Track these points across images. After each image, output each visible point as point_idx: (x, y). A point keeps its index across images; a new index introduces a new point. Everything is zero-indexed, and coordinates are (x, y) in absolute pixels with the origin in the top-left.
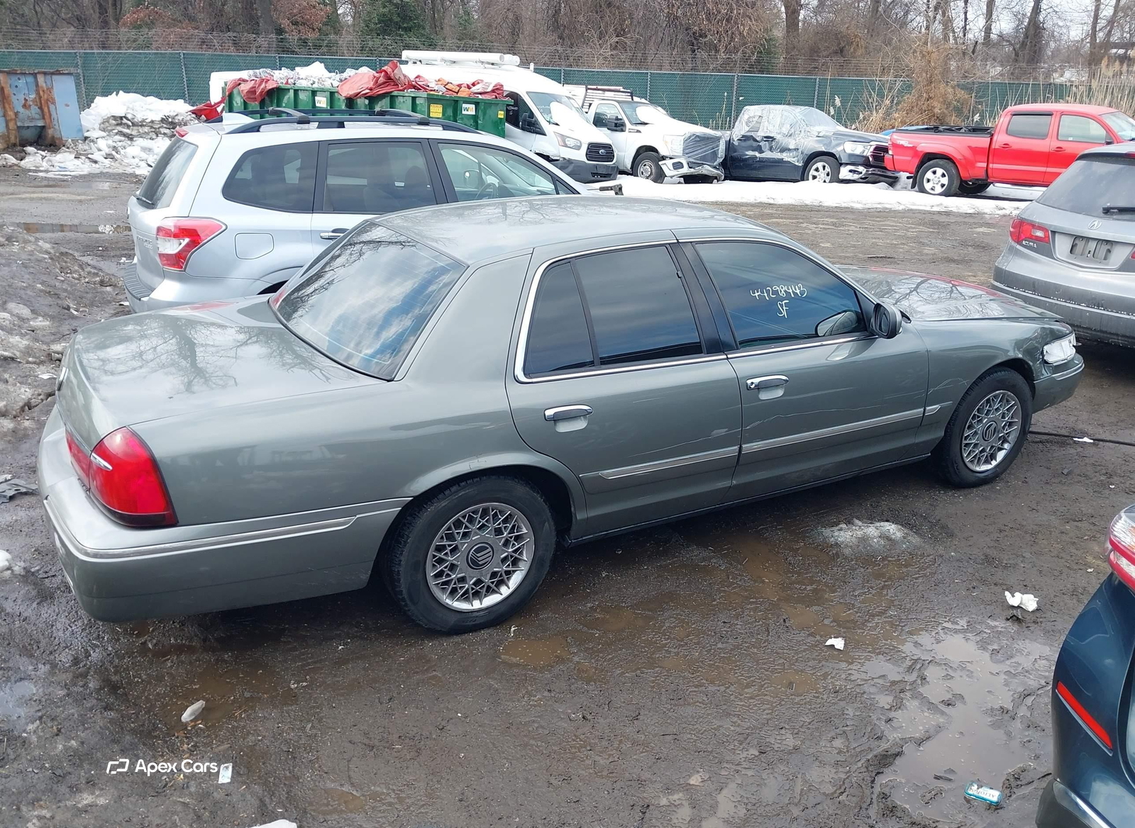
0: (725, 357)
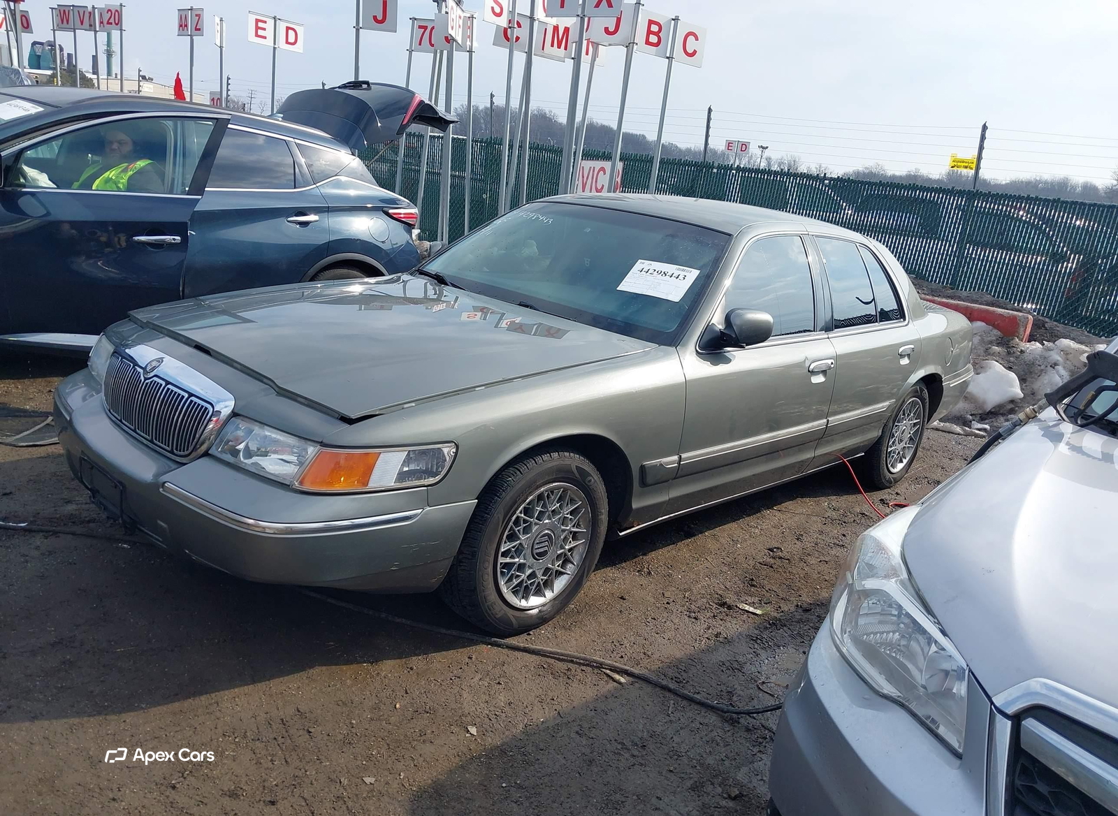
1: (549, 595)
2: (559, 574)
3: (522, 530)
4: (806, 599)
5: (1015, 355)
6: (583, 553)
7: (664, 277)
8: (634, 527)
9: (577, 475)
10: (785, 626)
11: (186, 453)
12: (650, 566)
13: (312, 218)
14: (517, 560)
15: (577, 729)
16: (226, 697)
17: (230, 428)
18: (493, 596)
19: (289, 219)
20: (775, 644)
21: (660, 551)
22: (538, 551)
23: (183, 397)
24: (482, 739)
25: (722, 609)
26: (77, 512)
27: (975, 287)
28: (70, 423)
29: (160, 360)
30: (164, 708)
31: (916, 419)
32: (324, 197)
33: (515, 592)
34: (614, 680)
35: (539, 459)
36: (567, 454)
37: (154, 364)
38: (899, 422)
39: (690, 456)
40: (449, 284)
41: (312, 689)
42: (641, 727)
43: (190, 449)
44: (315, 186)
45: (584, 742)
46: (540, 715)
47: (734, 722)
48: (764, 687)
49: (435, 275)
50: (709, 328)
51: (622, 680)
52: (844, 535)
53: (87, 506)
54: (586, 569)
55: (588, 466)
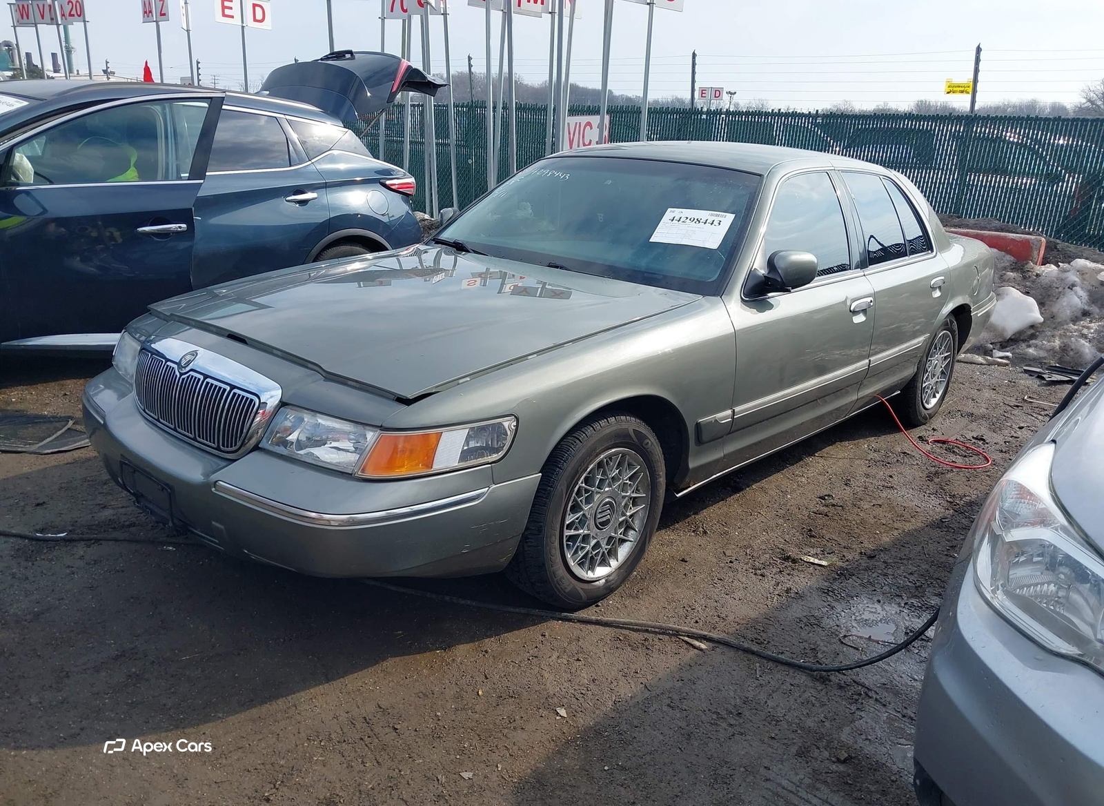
1: (614, 564)
2: (622, 541)
3: (584, 501)
4: (869, 546)
5: (1031, 279)
6: (644, 517)
7: (698, 225)
8: (690, 487)
9: (635, 439)
10: (853, 575)
11: (234, 448)
12: (704, 525)
13: (309, 195)
14: (582, 531)
15: (668, 701)
16: (303, 699)
17: (279, 418)
18: (561, 571)
19: (288, 198)
20: (848, 595)
21: (711, 509)
22: (601, 520)
23: (225, 390)
24: (573, 721)
25: (786, 563)
26: (115, 517)
27: (979, 214)
28: (105, 426)
29: (195, 354)
30: (242, 716)
31: (947, 352)
32: (320, 173)
33: (581, 564)
34: (694, 647)
35: (596, 425)
36: (623, 418)
37: (188, 358)
38: (931, 357)
39: (743, 409)
40: (471, 251)
41: (389, 682)
42: (732, 694)
43: (239, 444)
44: (310, 162)
45: (678, 715)
46: (627, 690)
47: (824, 680)
48: (846, 641)
49: (454, 243)
50: (752, 273)
51: (703, 646)
52: (891, 477)
53: (124, 509)
54: (648, 535)
55: (644, 429)
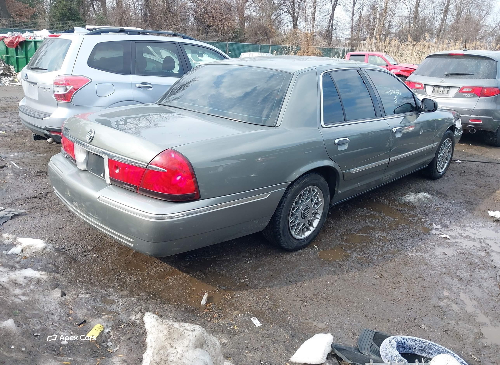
0: (383, 119)
